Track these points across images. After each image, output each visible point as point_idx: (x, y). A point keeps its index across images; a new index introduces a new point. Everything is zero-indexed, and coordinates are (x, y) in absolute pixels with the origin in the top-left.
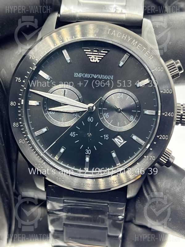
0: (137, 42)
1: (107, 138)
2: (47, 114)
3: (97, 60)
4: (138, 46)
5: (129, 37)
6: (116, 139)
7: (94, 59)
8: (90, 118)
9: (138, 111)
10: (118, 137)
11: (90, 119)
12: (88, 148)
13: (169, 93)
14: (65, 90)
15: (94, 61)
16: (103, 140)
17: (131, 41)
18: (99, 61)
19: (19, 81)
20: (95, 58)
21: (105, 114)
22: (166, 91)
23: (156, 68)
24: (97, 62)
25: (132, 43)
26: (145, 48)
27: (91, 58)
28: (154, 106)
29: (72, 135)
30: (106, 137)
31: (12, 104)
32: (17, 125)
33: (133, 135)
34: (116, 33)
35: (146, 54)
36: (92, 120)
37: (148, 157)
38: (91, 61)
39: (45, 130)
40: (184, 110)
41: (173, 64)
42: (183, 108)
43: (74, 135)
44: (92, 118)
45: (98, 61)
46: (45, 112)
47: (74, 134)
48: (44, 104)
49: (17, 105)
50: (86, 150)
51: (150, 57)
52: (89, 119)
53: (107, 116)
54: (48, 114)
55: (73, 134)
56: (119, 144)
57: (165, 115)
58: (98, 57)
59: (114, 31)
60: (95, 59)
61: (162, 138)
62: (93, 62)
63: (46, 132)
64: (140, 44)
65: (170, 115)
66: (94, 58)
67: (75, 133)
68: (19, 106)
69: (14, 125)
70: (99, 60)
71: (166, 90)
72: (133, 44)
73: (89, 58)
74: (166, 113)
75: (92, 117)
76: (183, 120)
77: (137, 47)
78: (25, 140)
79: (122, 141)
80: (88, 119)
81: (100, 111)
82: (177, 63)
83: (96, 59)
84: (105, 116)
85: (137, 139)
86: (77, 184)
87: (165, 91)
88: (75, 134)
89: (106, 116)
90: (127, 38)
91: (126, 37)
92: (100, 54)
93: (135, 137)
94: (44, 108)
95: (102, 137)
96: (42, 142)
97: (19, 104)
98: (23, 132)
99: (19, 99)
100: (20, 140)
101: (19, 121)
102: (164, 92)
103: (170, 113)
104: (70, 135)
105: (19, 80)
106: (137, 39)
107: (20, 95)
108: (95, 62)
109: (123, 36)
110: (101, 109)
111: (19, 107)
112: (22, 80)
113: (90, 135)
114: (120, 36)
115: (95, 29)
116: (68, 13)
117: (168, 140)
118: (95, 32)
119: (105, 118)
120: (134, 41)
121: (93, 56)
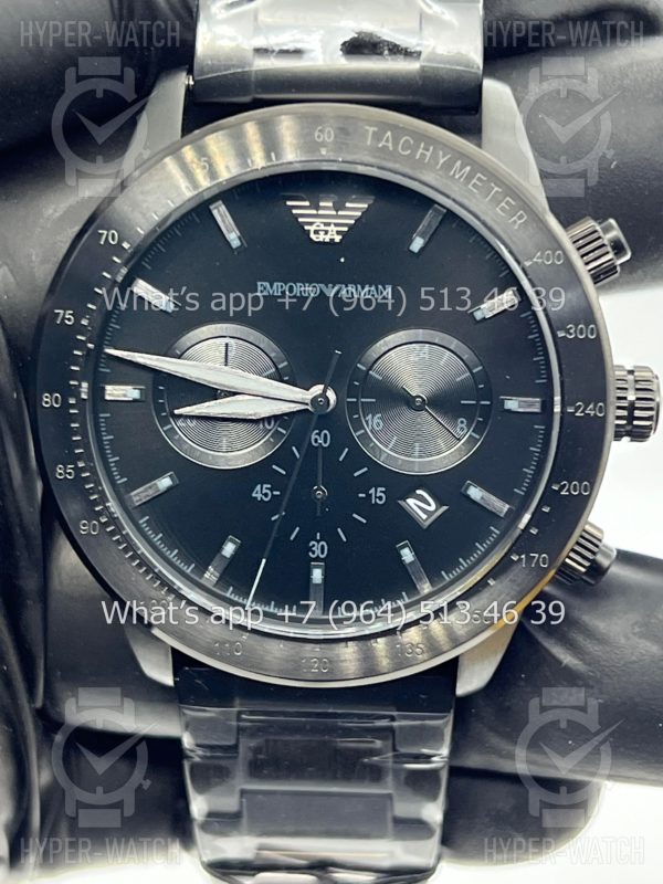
0: (468, 168)
1: (380, 498)
2: (169, 426)
3: (334, 233)
4: (474, 181)
5: (441, 153)
6: (411, 501)
7: (322, 233)
8: (319, 434)
9: (483, 403)
10: (419, 492)
11: (320, 439)
12: (318, 538)
13: (587, 336)
14: (227, 344)
15: (321, 237)
16: (366, 506)
17: (448, 166)
18: (340, 237)
19: (67, 322)
20: (326, 228)
21: (370, 417)
22: (575, 331)
23: (539, 254)
24: (332, 240)
25: (452, 173)
26: (496, 189)
27: (312, 228)
28: (538, 381)
29: (259, 496)
30: (376, 497)
31: (47, 400)
32: (70, 474)
33: (470, 485)
34: (396, 141)
35: (502, 209)
36: (325, 442)
37: (523, 556)
38: (311, 239)
39: (165, 483)
40: (637, 389)
41: (595, 235)
42: (636, 381)
43: (266, 495)
44: (325, 435)
45: (338, 239)
46: (164, 422)
47: (268, 491)
48: (157, 394)
49: (67, 406)
50: (311, 545)
51: (515, 218)
52: (317, 437)
53: (378, 425)
54: (173, 428)
55: (261, 492)
56: (424, 517)
57: (577, 414)
58: (336, 225)
59: (389, 133)
60: (326, 232)
61: (568, 490)
62: (319, 243)
63: (169, 489)
64: (479, 175)
65: (592, 413)
66: (322, 227)
67: (269, 486)
68: (72, 406)
69: (60, 474)
70: (338, 233)
71: (576, 326)
72: (457, 177)
73: (306, 228)
74: (580, 406)
75: (326, 432)
76: (635, 423)
77: (470, 186)
78: (99, 522)
79: (433, 507)
80: (313, 437)
81: (353, 408)
82: (607, 230)
83: (330, 233)
84: (370, 423)
85: (482, 498)
86: (287, 661)
87: (572, 331)
88: (271, 490)
89: (373, 422)
90: (435, 157)
91: (428, 154)
92: (340, 213)
93: (475, 493)
94: (159, 408)
95: (363, 495)
96: (156, 525)
97: (72, 401)
98: (92, 494)
99: (72, 383)
100: (84, 525)
101: (75, 458)
102: (571, 334)
103: (591, 406)
104: (254, 495)
105: (69, 320)
106: (467, 159)
107: (73, 368)
108: (327, 240)
109: (421, 151)
110: (355, 400)
111: (72, 411)
112: (78, 317)
113: (320, 492)
114: (409, 152)
115: (320, 131)
116: (219, 74)
117: (589, 496)
118: (321, 139)
119: (371, 431)
120: (458, 163)
121: (318, 220)
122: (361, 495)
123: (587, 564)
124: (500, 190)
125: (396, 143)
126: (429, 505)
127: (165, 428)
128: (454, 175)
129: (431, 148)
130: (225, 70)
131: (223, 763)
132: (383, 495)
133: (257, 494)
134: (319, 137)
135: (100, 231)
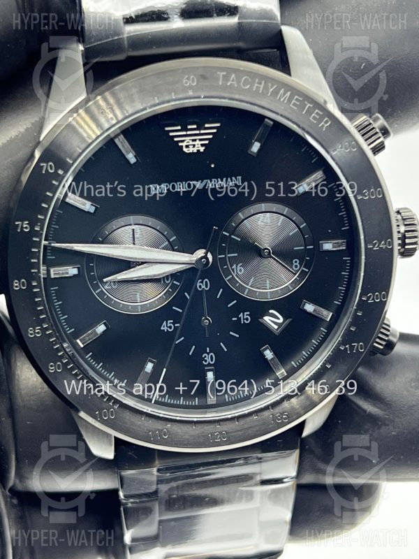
0: (289, 93)
1: (247, 319)
2: (100, 290)
3: (200, 146)
4: (293, 101)
5: (270, 85)
6: (267, 318)
7: (191, 147)
8: (202, 282)
9: (309, 247)
10: (271, 311)
11: (203, 285)
12: (208, 351)
14: (133, 230)
15: (191, 150)
16: (238, 326)
17: (275, 93)
18: (204, 148)
19: (25, 230)
20: (194, 143)
21: (234, 266)
23: (341, 146)
24: (198, 151)
25: (278, 98)
26: (308, 105)
27: (184, 144)
28: (343, 229)
29: (165, 329)
30: (244, 319)
31: (17, 285)
32: (38, 333)
33: (305, 303)
34: (238, 80)
35: (314, 118)
36: (207, 287)
37: (347, 346)
38: (184, 152)
39: (101, 328)
40: (406, 225)
41: (371, 126)
42: (404, 219)
43: (170, 327)
44: (206, 282)
45: (202, 149)
46: (96, 288)
47: (171, 325)
48: (89, 269)
49: (30, 287)
51: (323, 123)
52: (201, 284)
53: (240, 270)
54: (102, 290)
55: (167, 326)
56: (276, 327)
57: (375, 249)
58: (200, 140)
59: (233, 76)
60: (194, 146)
61: (373, 299)
62: (190, 153)
63: (104, 332)
64: (296, 97)
65: (384, 247)
66: (191, 143)
67: (172, 321)
68: (35, 287)
69: (31, 334)
70: (202, 145)
72: (282, 100)
73: (180, 144)
74: (376, 243)
75: (206, 280)
76: (406, 247)
77: (291, 105)
78: (62, 362)
79: (281, 320)
80: (198, 284)
81: (223, 261)
82: (376, 120)
83: (196, 146)
84: (235, 270)
85: (315, 310)
86: (199, 437)
88: (174, 324)
90: (266, 88)
91: (262, 86)
93: (309, 308)
94: (92, 279)
95: (236, 319)
96: (96, 358)
98: (55, 345)
99: (33, 271)
100: (52, 366)
101: (41, 322)
103: (383, 242)
104: (162, 328)
105: (26, 228)
106: (286, 87)
107: (33, 261)
108: (195, 151)
109: (256, 85)
110: (224, 256)
111: (35, 290)
112: (32, 225)
113: (207, 321)
114: (249, 86)
115: (187, 78)
116: (103, 42)
117: (386, 301)
118: (188, 84)
119: (236, 275)
120: (282, 91)
121: (187, 139)
122: (233, 319)
123: (384, 343)
124: (311, 106)
125: (239, 82)
126: (278, 319)
127: (97, 292)
128: (280, 99)
129: (263, 82)
130: (107, 39)
131: (148, 505)
132: (248, 317)
133: (164, 328)
134: (186, 83)
135: (42, 165)
